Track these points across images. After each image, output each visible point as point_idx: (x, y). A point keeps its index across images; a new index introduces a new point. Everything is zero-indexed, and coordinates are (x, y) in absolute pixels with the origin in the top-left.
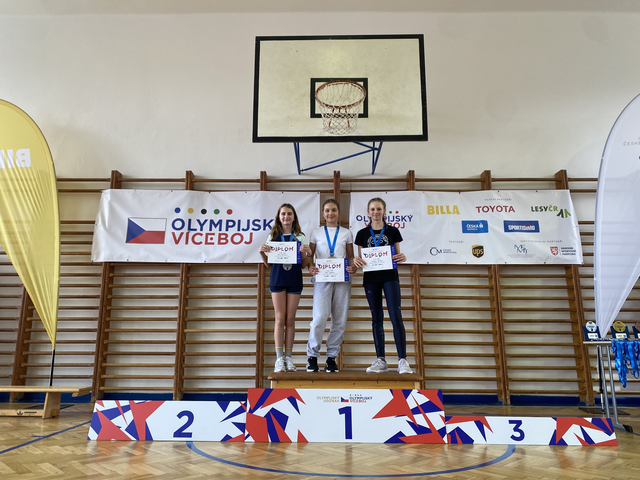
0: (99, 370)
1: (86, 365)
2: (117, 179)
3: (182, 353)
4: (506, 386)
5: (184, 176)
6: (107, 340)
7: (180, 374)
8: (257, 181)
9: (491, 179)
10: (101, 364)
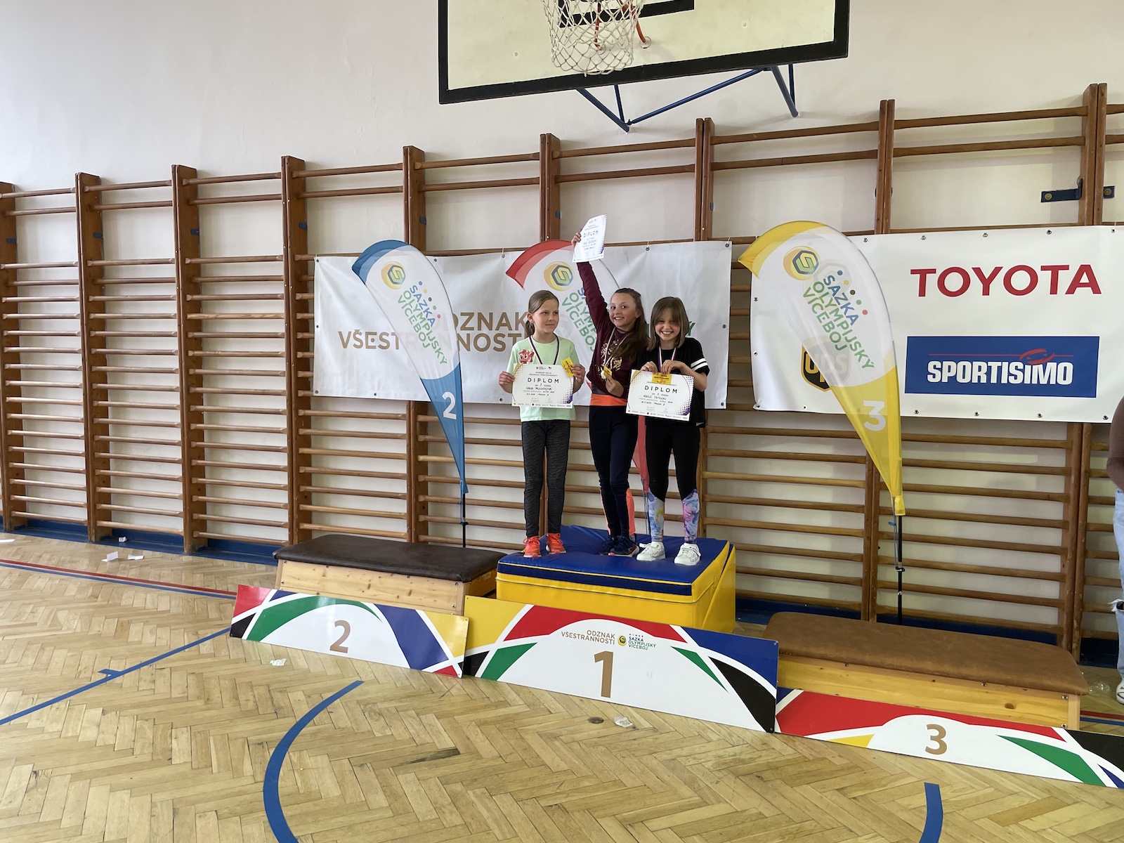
0: (296, 516)
1: (278, 505)
2: (291, 173)
3: (417, 498)
4: (1075, 622)
5: (400, 160)
6: (303, 467)
7: (415, 533)
8: (534, 157)
9: (1104, 109)
10: (298, 506)
